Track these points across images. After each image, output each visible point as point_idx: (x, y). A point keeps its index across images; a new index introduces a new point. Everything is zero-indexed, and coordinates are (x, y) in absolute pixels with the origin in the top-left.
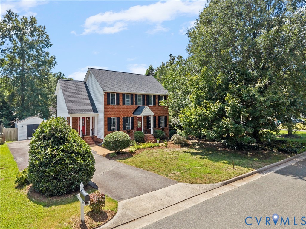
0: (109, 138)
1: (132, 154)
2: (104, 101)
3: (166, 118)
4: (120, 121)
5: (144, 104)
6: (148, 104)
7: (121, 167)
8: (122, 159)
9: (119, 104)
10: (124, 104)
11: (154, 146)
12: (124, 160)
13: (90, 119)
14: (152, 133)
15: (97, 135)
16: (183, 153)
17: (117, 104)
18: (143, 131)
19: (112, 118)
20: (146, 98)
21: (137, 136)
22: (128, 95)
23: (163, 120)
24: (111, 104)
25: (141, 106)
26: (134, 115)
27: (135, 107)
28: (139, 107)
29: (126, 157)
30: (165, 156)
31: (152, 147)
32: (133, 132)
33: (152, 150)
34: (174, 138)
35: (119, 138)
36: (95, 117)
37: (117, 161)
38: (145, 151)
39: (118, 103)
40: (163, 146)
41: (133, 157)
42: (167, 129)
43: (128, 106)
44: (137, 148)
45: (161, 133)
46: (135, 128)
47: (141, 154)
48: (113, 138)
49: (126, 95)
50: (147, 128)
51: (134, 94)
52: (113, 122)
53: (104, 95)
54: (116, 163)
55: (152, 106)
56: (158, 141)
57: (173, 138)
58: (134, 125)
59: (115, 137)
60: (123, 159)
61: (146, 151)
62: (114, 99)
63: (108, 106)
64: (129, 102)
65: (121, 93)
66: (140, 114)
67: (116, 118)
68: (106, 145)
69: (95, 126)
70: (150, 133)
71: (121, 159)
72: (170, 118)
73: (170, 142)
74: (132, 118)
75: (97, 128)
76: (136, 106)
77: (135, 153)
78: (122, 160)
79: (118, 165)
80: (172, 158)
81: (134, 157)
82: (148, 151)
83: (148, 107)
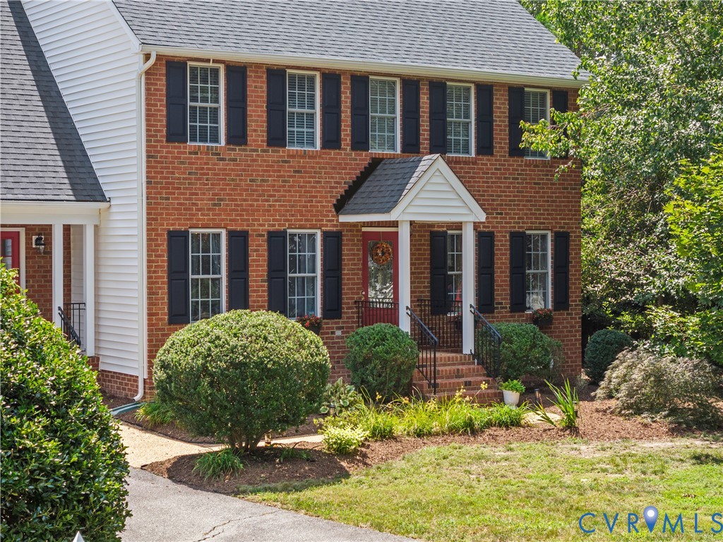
0: (192, 352)
1: (344, 464)
2: (149, 116)
3: (564, 243)
4: (253, 256)
5: (412, 146)
6: (440, 146)
7: (283, 526)
8: (279, 485)
9: (245, 143)
10: (276, 138)
11: (489, 424)
12: (295, 496)
13: (48, 243)
14: (468, 346)
15: (97, 348)
16: (688, 465)
17: (228, 142)
18: (405, 325)
19: (195, 236)
20: (424, 100)
21: (367, 361)
22: (302, 78)
23: (545, 256)
24: (193, 139)
25: (394, 157)
26: (343, 219)
27: (350, 161)
28: (376, 162)
29: (303, 477)
30: (568, 479)
31: (470, 430)
32: (338, 333)
33: (472, 448)
34: (621, 370)
35: (258, 352)
36: (81, 228)
37: (250, 497)
38: (430, 450)
39: (238, 135)
40: (548, 425)
41: (354, 479)
42: (570, 321)
43: (304, 155)
44: (375, 429)
45: (534, 346)
46: (348, 311)
47: (399, 464)
48: (215, 351)
49: (292, 77)
50: (433, 313)
51: (345, 72)
52: (206, 260)
53: (147, 73)
54: (243, 509)
55: (466, 162)
56: (511, 396)
57: (614, 374)
58: (345, 289)
59: (233, 341)
60: (286, 489)
61: (434, 448)
62: (209, 105)
63: (175, 148)
64: (312, 126)
65: (258, 66)
66: (388, 210)
67: (224, 233)
68: (172, 398)
69: (82, 294)
70: (457, 347)
71: (274, 490)
72: (588, 248)
73: (597, 404)
74: (334, 241)
75: (97, 303)
76: (363, 159)
77: (364, 456)
78: (282, 496)
79: (259, 519)
80: (617, 490)
81: (360, 482)
82: (445, 450)
83: (441, 164)
